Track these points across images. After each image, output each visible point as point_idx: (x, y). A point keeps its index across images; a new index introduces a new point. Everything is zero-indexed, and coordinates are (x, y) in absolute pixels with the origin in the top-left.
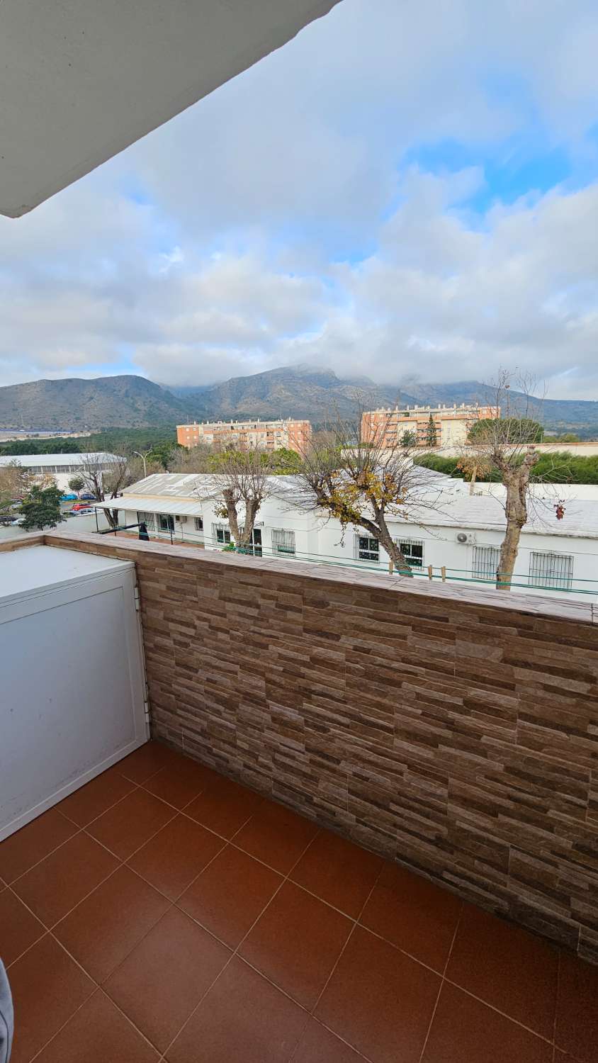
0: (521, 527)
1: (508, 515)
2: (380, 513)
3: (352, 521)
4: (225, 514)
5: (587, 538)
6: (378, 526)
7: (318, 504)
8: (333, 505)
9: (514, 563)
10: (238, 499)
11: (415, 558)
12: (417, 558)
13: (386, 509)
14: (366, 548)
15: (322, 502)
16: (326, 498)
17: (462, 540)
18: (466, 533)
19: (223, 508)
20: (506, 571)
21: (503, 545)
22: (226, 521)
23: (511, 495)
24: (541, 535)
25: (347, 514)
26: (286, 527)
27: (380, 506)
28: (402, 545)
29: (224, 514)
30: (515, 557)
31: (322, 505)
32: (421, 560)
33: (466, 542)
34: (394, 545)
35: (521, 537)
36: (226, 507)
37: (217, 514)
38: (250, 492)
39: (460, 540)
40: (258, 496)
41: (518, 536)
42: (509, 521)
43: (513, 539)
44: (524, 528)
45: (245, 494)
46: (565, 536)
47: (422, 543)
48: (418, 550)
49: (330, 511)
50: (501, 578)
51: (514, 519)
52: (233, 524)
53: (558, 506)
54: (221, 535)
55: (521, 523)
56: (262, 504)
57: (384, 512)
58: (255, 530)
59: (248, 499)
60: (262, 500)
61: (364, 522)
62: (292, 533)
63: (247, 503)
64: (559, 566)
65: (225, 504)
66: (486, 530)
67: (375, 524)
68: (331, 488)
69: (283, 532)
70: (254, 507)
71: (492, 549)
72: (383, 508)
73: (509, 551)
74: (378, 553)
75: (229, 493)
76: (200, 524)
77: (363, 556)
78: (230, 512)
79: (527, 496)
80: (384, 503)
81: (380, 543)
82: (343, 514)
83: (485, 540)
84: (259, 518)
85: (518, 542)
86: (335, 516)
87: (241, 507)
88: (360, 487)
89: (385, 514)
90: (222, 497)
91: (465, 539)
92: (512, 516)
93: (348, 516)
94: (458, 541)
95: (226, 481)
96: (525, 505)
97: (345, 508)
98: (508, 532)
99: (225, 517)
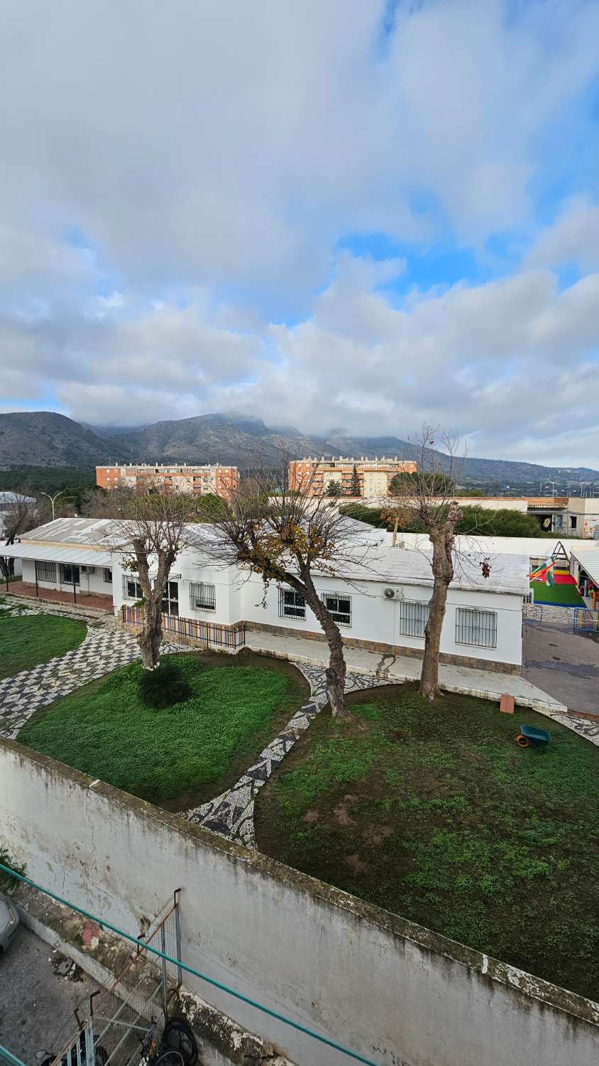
0: (448, 584)
1: (435, 572)
2: (305, 569)
3: (275, 577)
4: (134, 567)
5: (509, 594)
6: (303, 583)
7: (239, 559)
8: (255, 560)
9: (442, 621)
10: (150, 551)
11: (342, 614)
12: (345, 614)
13: (312, 564)
14: (292, 604)
15: (243, 556)
16: (248, 552)
17: (390, 595)
18: (394, 588)
19: (132, 560)
20: (435, 629)
21: (432, 602)
22: (137, 574)
23: (437, 551)
24: (466, 590)
25: (270, 569)
26: (205, 580)
27: (305, 562)
28: (328, 600)
29: (132, 567)
30: (443, 615)
31: (243, 559)
32: (349, 616)
33: (394, 598)
34: (321, 604)
35: (449, 593)
36: (136, 560)
37: (125, 567)
38: (165, 542)
39: (387, 595)
40: (174, 547)
41: (446, 593)
42: (435, 577)
43: (440, 596)
44: (452, 584)
45: (158, 546)
46: (488, 592)
47: (349, 597)
48: (345, 606)
49: (251, 566)
50: (430, 637)
51: (441, 576)
52: (144, 578)
53: (483, 563)
54: (132, 589)
55: (448, 579)
56: (178, 557)
57: (311, 568)
58: (171, 583)
59: (160, 552)
60: (178, 552)
61: (289, 578)
62: (212, 587)
63: (160, 556)
64: (484, 622)
65: (134, 556)
66: (413, 585)
67: (300, 580)
68: (254, 541)
69: (201, 585)
70: (168, 559)
71: (418, 605)
72: (309, 563)
73: (437, 607)
74: (304, 608)
75: (139, 544)
76: (108, 575)
77: (289, 612)
78: (141, 565)
79: (453, 553)
80: (310, 558)
81: (306, 601)
82: (266, 569)
83: (412, 595)
84: (175, 570)
85: (445, 599)
86: (258, 572)
87: (153, 559)
88: (284, 542)
89: (311, 571)
90: (131, 548)
91: (393, 594)
92: (440, 573)
93: (271, 571)
94: (385, 597)
95: (137, 529)
96: (450, 561)
97: (269, 563)
98: (436, 589)
99: (135, 570)
